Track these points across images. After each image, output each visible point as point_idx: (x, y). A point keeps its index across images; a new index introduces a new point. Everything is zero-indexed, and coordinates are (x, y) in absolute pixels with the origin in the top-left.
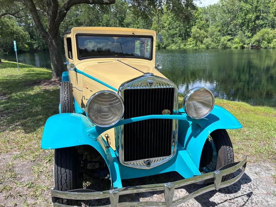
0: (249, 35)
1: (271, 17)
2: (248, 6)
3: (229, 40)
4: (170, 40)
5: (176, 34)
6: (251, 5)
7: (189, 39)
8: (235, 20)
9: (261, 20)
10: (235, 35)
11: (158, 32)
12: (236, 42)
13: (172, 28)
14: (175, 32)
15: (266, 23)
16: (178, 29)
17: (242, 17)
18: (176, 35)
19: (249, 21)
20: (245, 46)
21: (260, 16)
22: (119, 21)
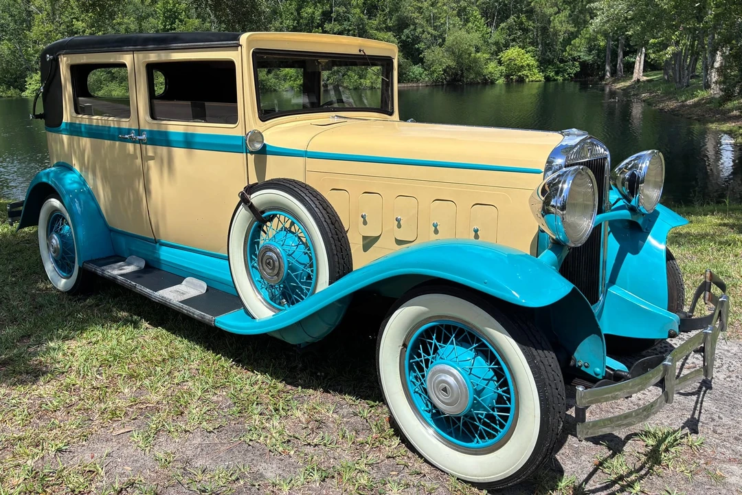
1: (357, 16)
8: (276, 20)
9: (335, 21)
15: (348, 30)
17: (292, 14)
19: (308, 25)
21: (331, 12)
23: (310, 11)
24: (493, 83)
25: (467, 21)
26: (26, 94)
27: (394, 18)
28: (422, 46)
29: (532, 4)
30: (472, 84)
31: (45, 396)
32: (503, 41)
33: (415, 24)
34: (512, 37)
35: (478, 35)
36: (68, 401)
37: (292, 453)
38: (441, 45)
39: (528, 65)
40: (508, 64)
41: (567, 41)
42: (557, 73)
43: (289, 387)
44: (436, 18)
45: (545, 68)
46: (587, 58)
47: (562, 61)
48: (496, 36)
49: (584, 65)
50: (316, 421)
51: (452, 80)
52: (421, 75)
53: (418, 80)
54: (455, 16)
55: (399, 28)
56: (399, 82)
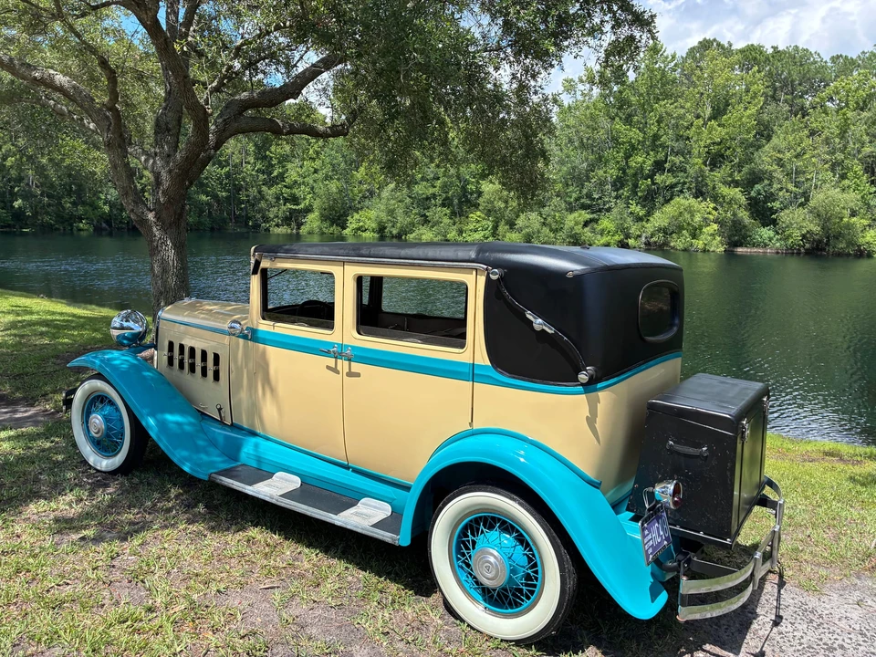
0: (640, 214)
1: (697, 167)
2: (635, 135)
3: (586, 224)
4: (416, 214)
5: (434, 196)
6: (642, 131)
7: (472, 215)
8: (599, 168)
9: (669, 171)
10: (600, 211)
11: (378, 189)
12: (603, 230)
13: (423, 179)
14: (431, 191)
15: (684, 183)
16: (438, 183)
17: (618, 162)
18: (433, 201)
19: (635, 175)
20: (631, 242)
21: (666, 161)
22: (256, 145)
23: (640, 159)
24: (870, 256)
25: (843, 177)
26: (347, 231)
27: (744, 170)
28: (777, 205)
30: (839, 255)
33: (771, 178)
35: (855, 195)
38: (802, 205)
44: (799, 172)
51: (813, 248)
52: (770, 239)
53: (766, 245)
54: (827, 170)
55: (749, 182)
56: (741, 246)
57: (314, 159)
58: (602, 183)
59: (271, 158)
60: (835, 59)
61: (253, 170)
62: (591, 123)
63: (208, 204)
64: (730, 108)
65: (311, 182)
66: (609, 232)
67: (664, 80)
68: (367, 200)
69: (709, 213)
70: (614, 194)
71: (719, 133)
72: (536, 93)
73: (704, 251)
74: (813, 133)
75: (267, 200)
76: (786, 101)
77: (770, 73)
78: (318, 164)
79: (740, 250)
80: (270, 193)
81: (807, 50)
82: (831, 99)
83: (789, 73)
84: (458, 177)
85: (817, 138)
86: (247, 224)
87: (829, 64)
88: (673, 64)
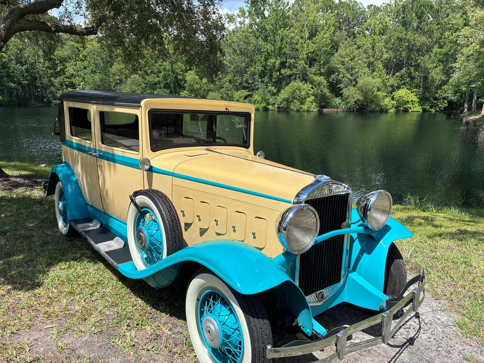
0: (274, 91)
1: (302, 65)
2: (269, 47)
3: (245, 97)
5: (159, 82)
6: (273, 45)
7: (182, 93)
8: (251, 66)
9: (288, 68)
10: (253, 90)
11: (125, 78)
12: (255, 101)
13: (152, 72)
14: (157, 79)
15: (296, 74)
16: (161, 75)
17: (261, 63)
18: (158, 85)
19: (271, 69)
20: (270, 107)
21: (286, 62)
22: (44, 51)
23: (272, 61)
24: (386, 111)
25: (374, 71)
27: (326, 67)
28: (342, 86)
29: (419, 61)
30: (373, 111)
31: (22, 299)
32: (397, 85)
33: (339, 72)
34: (403, 82)
35: (379, 80)
36: (32, 304)
37: (132, 353)
38: (354, 86)
39: (412, 101)
40: (398, 100)
41: (439, 87)
42: (431, 107)
43: (154, 310)
44: (353, 68)
45: (423, 103)
46: (453, 98)
47: (436, 99)
48: (392, 81)
49: (450, 102)
50: (156, 334)
51: (360, 108)
52: (340, 104)
53: (338, 107)
54: (366, 67)
55: (328, 74)
56: (326, 108)
57: (83, 61)
58: (253, 74)
59: (55, 59)
60: (369, 7)
61: (43, 67)
62: (246, 40)
63: (15, 89)
64: (318, 33)
65: (83, 74)
66: (258, 102)
67: (284, 17)
68: (119, 85)
69: (309, 90)
70: (260, 80)
71: (312, 47)
72: (214, 13)
73: (308, 111)
74: (359, 47)
75: (54, 86)
76: (345, 30)
77: (338, 14)
78: (86, 63)
79: (325, 110)
80: (56, 81)
81: (356, 2)
82: (367, 29)
83: (347, 14)
84: (173, 71)
85: (360, 50)
86: (43, 101)
87: (367, 10)
88: (288, 7)
